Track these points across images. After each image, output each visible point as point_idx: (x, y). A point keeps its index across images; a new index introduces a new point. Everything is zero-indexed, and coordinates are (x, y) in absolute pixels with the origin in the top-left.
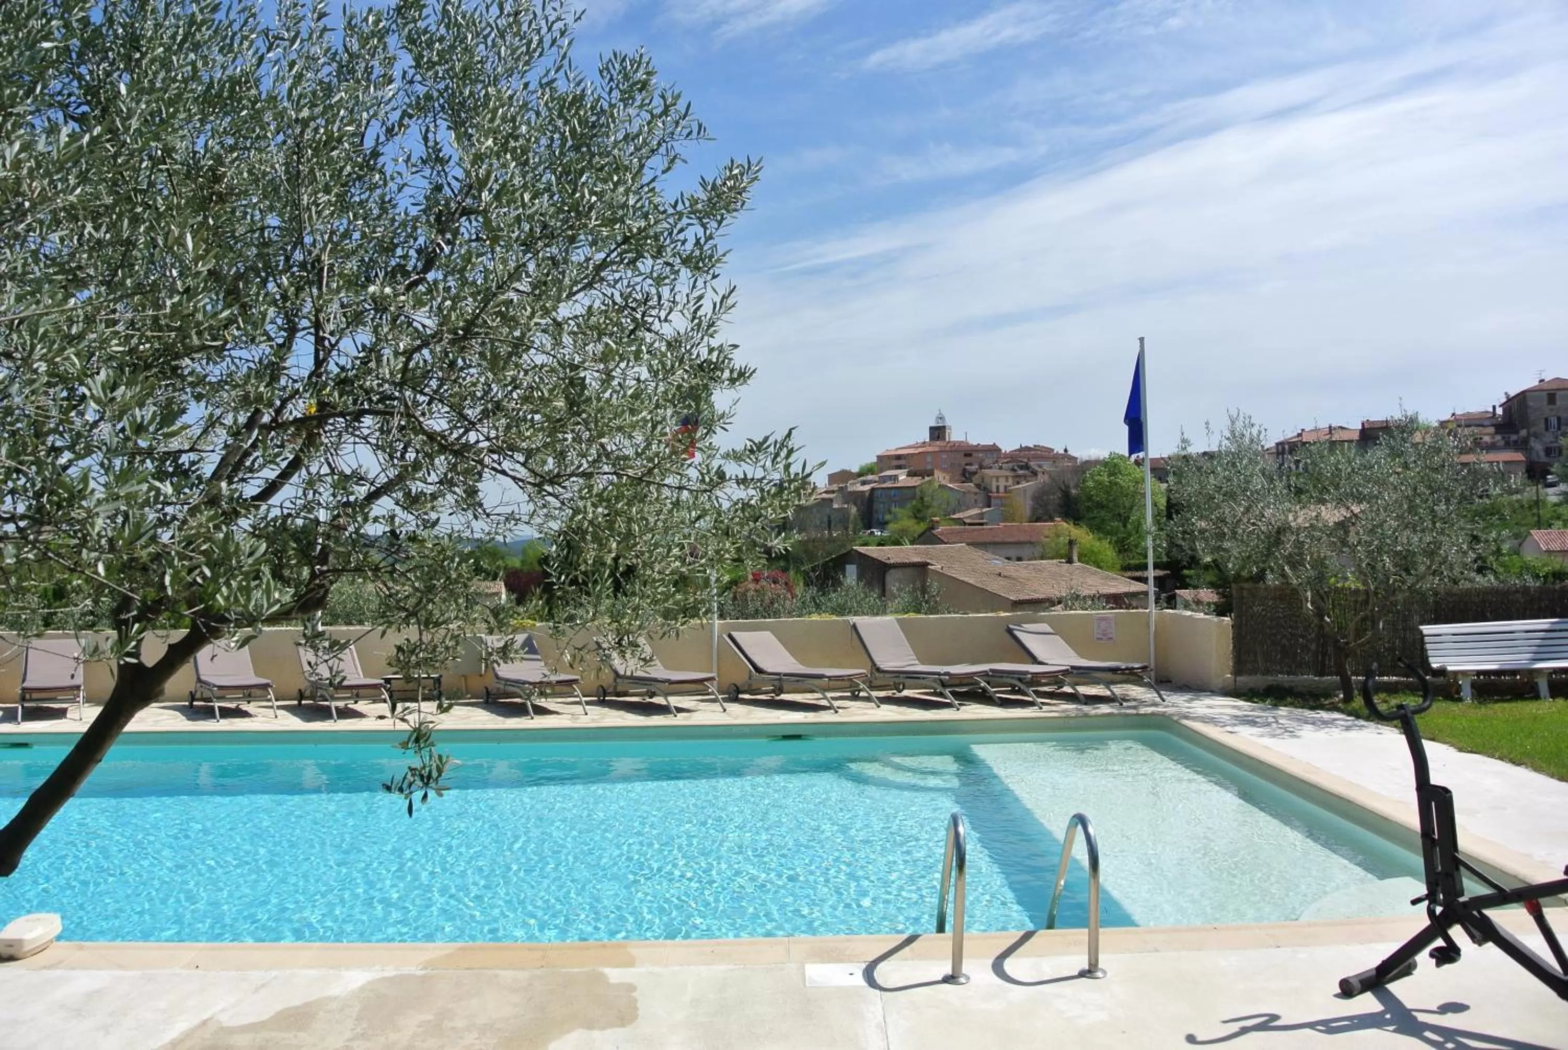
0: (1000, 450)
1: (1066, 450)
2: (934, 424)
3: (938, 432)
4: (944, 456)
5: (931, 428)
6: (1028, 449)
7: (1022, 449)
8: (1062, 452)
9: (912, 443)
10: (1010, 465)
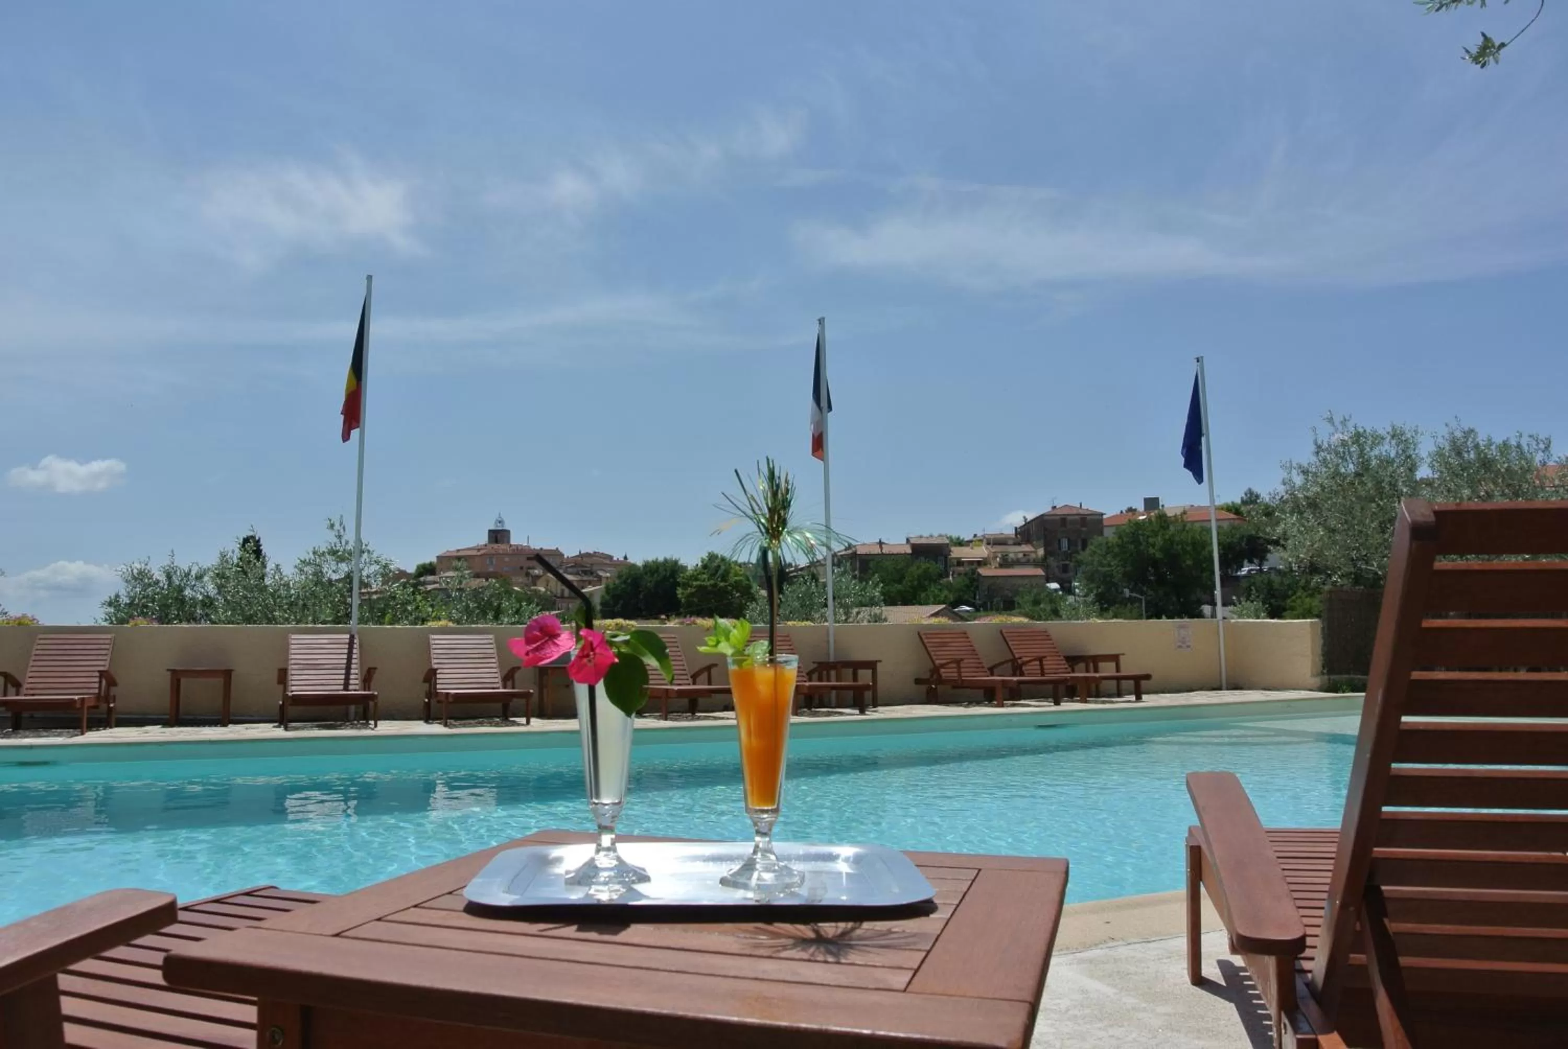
0: (562, 555)
1: (626, 558)
2: (493, 528)
3: (498, 536)
4: (507, 559)
5: (490, 531)
6: (588, 555)
7: (581, 556)
8: (622, 559)
9: (471, 546)
10: (575, 570)
